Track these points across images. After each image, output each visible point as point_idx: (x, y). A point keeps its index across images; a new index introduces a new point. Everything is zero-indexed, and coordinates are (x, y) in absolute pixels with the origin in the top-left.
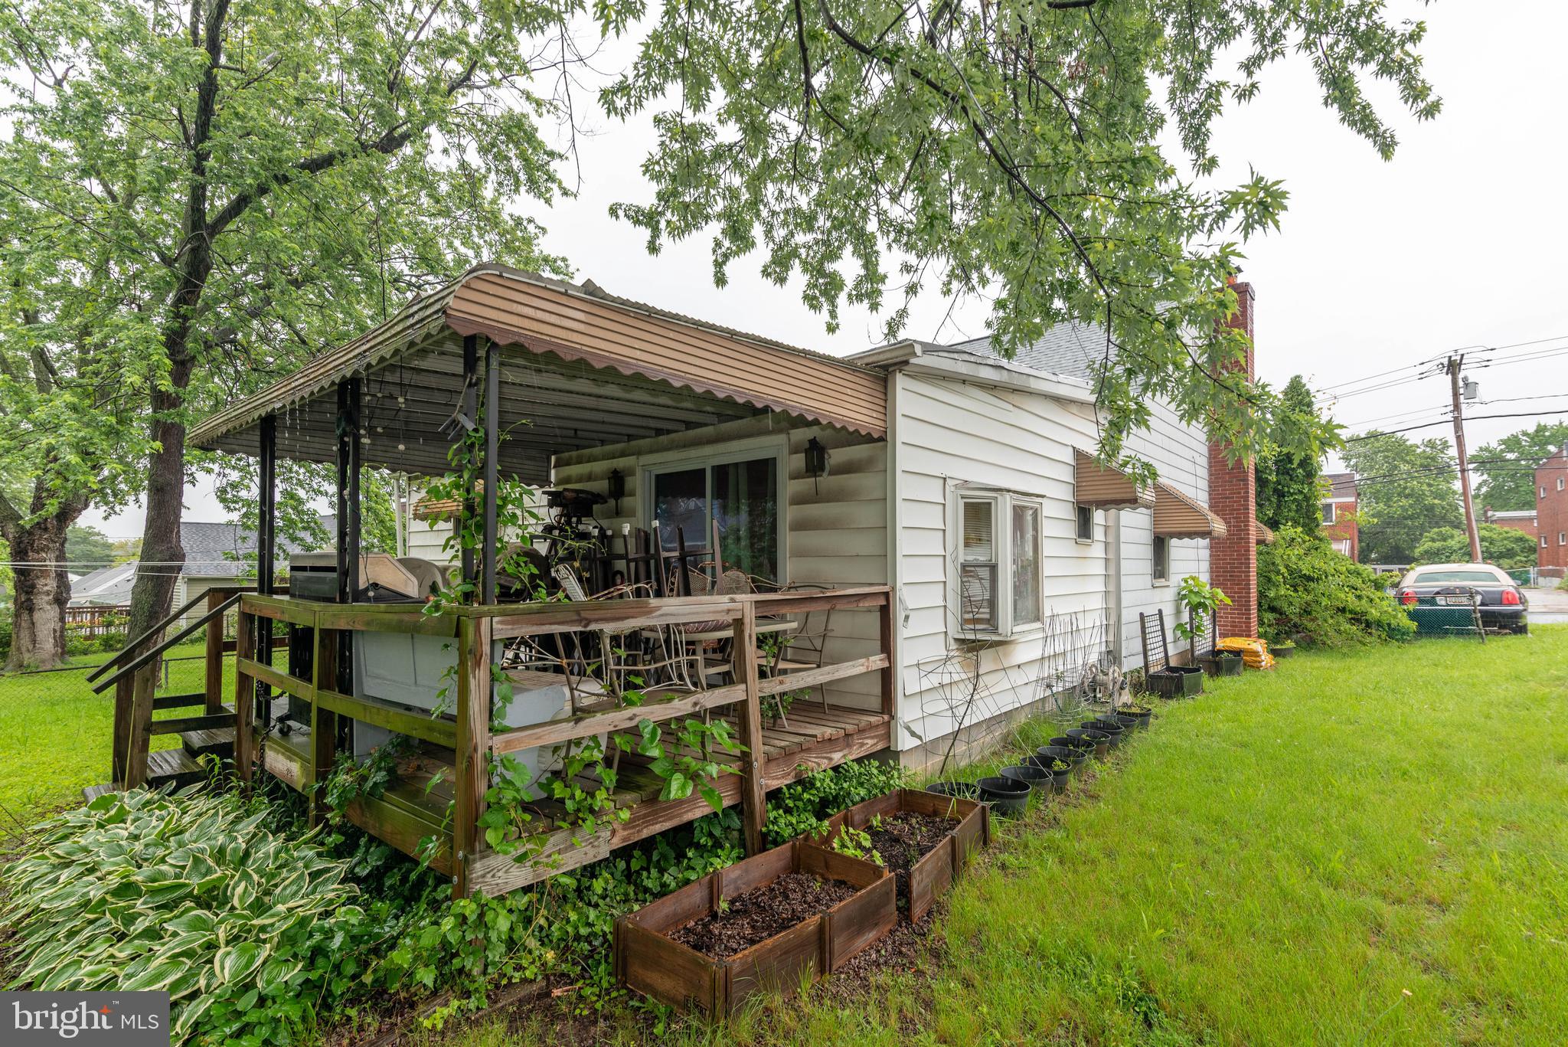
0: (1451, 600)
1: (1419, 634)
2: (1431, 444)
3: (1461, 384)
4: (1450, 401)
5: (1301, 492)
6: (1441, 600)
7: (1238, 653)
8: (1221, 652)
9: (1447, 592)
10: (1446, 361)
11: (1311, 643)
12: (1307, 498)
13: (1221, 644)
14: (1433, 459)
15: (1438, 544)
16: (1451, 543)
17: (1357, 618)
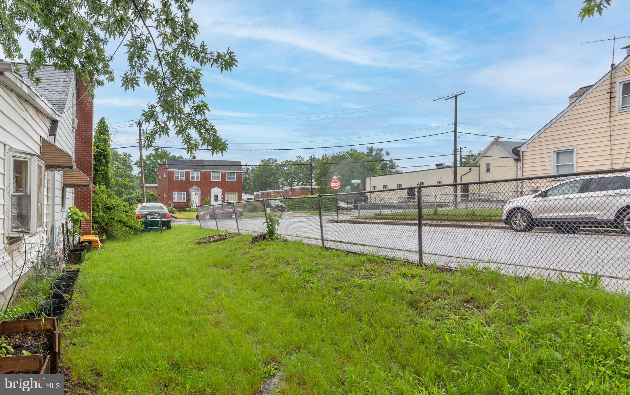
0: (152, 217)
1: (144, 230)
2: (125, 155)
3: (142, 132)
4: (139, 138)
5: (104, 170)
6: (148, 217)
7: (90, 242)
8: (82, 242)
9: (151, 214)
10: (138, 122)
11: (111, 237)
12: (106, 173)
13: (83, 238)
14: (126, 161)
15: (128, 196)
16: (133, 196)
17: (125, 224)
